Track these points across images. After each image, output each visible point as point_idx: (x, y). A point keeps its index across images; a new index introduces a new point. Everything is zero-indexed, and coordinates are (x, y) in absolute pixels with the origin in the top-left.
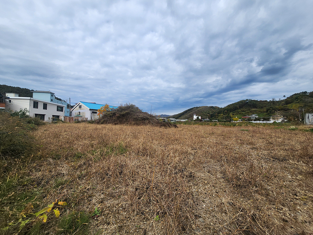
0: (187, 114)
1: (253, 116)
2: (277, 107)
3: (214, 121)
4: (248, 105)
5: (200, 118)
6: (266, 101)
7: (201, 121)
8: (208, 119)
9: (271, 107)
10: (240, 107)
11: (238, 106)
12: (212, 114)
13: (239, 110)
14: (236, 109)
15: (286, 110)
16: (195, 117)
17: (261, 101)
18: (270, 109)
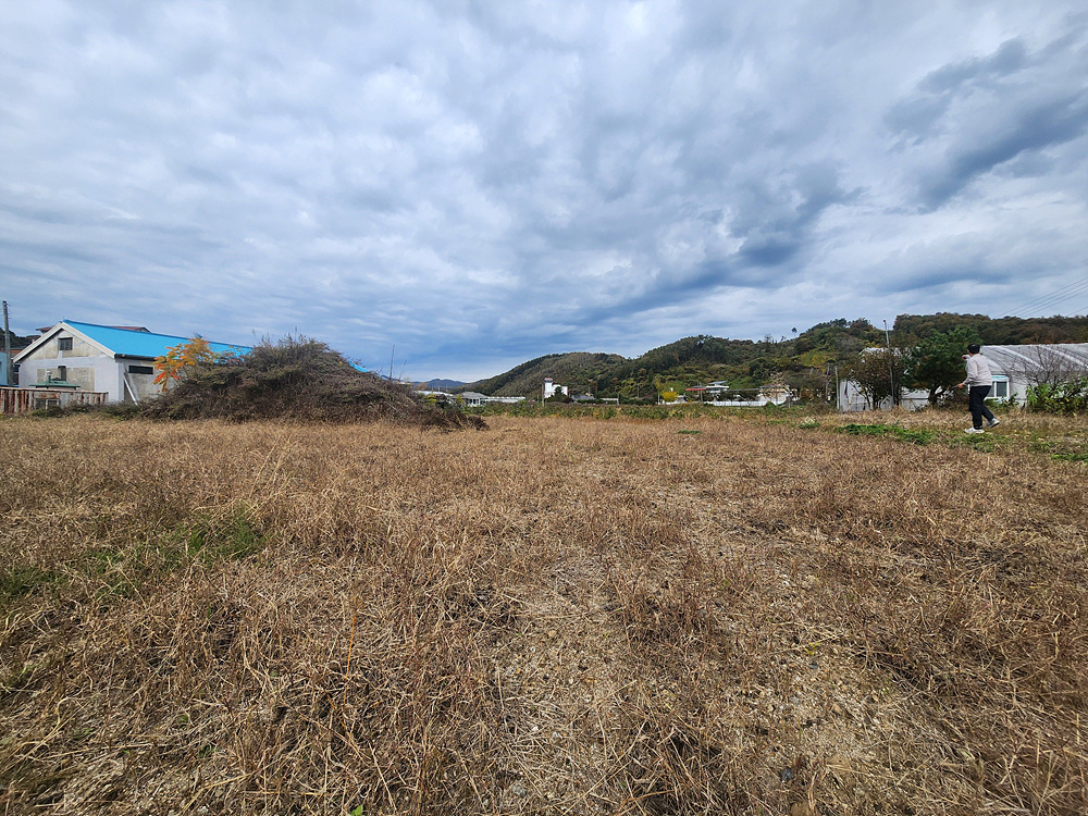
0: (524, 379)
1: (716, 386)
2: (776, 360)
3: (610, 403)
4: (704, 352)
5: (565, 390)
6: (749, 342)
7: (568, 400)
8: (589, 397)
9: (761, 361)
10: (684, 358)
11: (676, 356)
12: (601, 380)
13: (680, 368)
14: (670, 365)
15: (797, 371)
16: (550, 389)
17: (736, 342)
18: (758, 366)
